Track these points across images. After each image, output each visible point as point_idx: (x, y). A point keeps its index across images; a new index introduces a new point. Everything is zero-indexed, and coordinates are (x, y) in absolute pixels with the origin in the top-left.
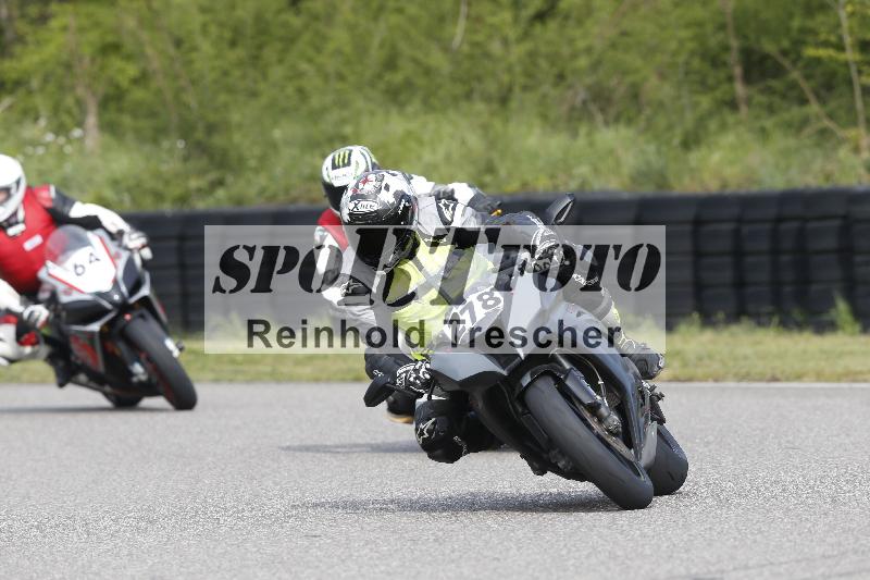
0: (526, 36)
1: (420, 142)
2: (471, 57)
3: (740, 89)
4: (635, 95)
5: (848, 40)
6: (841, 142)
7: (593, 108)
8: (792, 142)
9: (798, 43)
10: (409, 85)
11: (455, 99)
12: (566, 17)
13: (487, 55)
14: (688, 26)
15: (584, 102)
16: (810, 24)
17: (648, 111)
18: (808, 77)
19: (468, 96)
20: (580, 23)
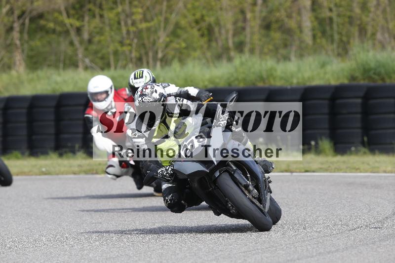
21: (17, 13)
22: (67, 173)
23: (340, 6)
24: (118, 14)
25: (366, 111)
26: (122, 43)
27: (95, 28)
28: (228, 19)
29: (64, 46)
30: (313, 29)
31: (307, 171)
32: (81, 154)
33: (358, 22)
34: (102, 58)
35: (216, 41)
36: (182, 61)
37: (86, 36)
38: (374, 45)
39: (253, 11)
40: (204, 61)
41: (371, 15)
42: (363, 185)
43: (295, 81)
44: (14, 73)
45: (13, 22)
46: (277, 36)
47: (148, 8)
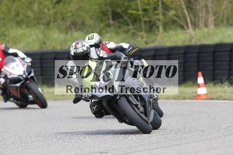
0: (53, 8)
1: (25, 36)
2: (39, 13)
3: (111, 22)
4: (83, 23)
5: (140, 9)
6: (139, 36)
7: (72, 27)
8: (125, 36)
9: (127, 9)
10: (22, 21)
11: (35, 25)
12: (65, 3)
13: (43, 13)
14: (98, 4)
15: (70, 25)
16: (130, 4)
17: (87, 28)
18: (129, 18)
19: (38, 24)
20: (68, 4)
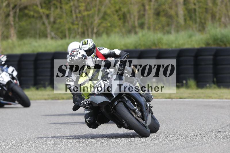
21: (12, 6)
22: (41, 99)
23: (201, 2)
24: (71, 7)
25: (216, 63)
26: (73, 24)
27: (57, 14)
28: (135, 9)
29: (39, 25)
30: (185, 15)
31: (181, 98)
32: (49, 88)
33: (211, 11)
34: (62, 32)
35: (128, 22)
36: (108, 34)
37: (52, 19)
38: (220, 25)
39: (149, 5)
40: (121, 34)
41: (218, 7)
42: (214, 106)
43: (174, 46)
44: (10, 41)
45: (10, 11)
46: (163, 19)
47: (88, 3)
